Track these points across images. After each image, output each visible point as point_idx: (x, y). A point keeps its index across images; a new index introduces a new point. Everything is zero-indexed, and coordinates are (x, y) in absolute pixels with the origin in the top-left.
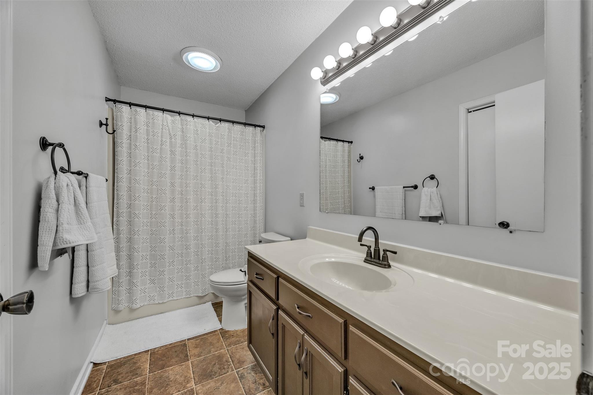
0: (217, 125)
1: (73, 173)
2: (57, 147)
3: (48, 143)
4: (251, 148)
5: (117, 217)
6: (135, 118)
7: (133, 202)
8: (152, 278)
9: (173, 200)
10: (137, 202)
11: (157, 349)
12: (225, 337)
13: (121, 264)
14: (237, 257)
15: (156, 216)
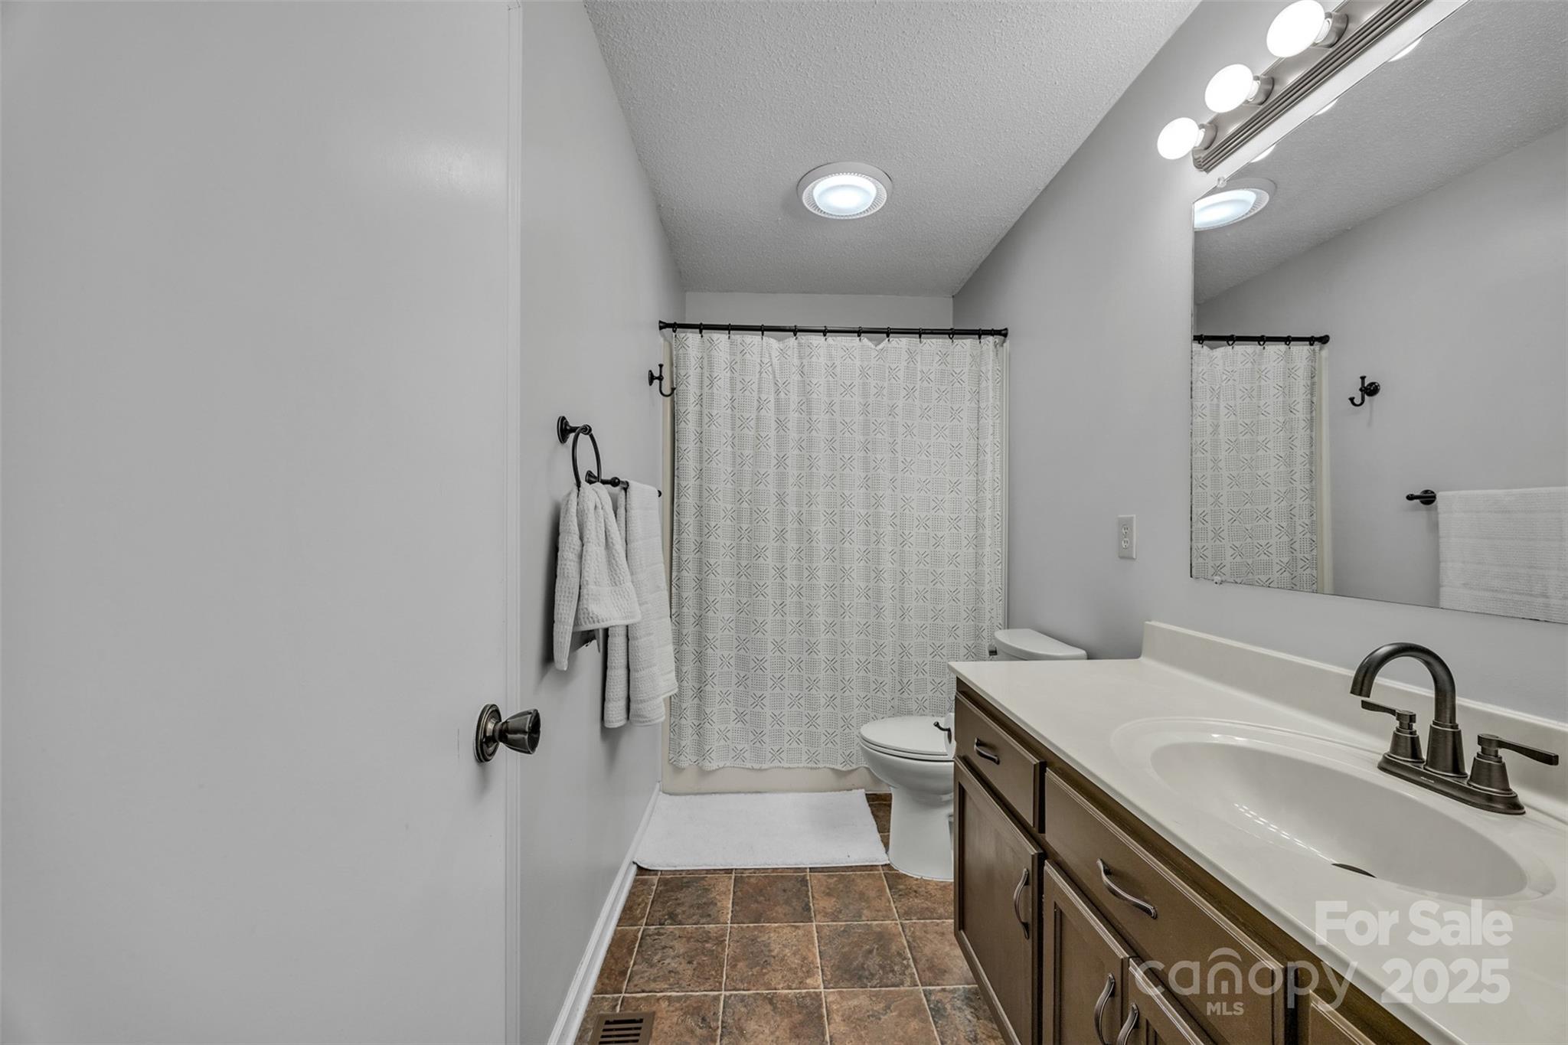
0: (881, 346)
1: (604, 482)
2: (581, 434)
3: (568, 428)
4: (968, 396)
5: (679, 571)
6: (710, 357)
7: (705, 538)
8: (741, 710)
9: (781, 535)
10: (712, 538)
11: (747, 871)
12: (897, 888)
13: (684, 669)
14: (930, 687)
15: (748, 571)
